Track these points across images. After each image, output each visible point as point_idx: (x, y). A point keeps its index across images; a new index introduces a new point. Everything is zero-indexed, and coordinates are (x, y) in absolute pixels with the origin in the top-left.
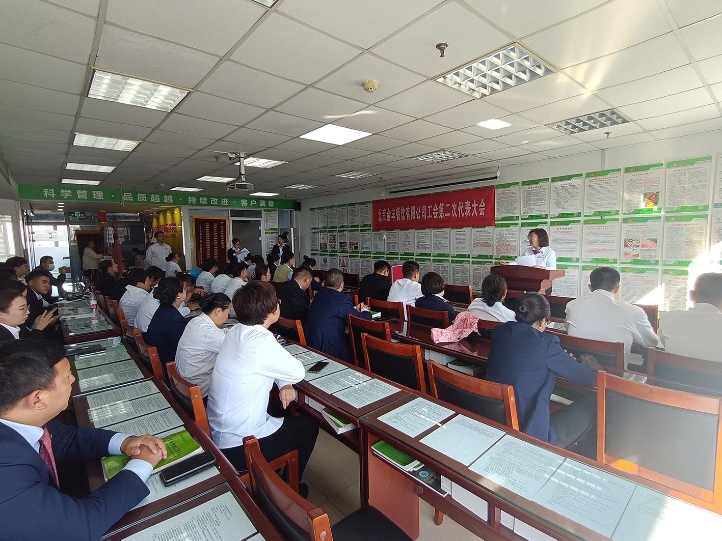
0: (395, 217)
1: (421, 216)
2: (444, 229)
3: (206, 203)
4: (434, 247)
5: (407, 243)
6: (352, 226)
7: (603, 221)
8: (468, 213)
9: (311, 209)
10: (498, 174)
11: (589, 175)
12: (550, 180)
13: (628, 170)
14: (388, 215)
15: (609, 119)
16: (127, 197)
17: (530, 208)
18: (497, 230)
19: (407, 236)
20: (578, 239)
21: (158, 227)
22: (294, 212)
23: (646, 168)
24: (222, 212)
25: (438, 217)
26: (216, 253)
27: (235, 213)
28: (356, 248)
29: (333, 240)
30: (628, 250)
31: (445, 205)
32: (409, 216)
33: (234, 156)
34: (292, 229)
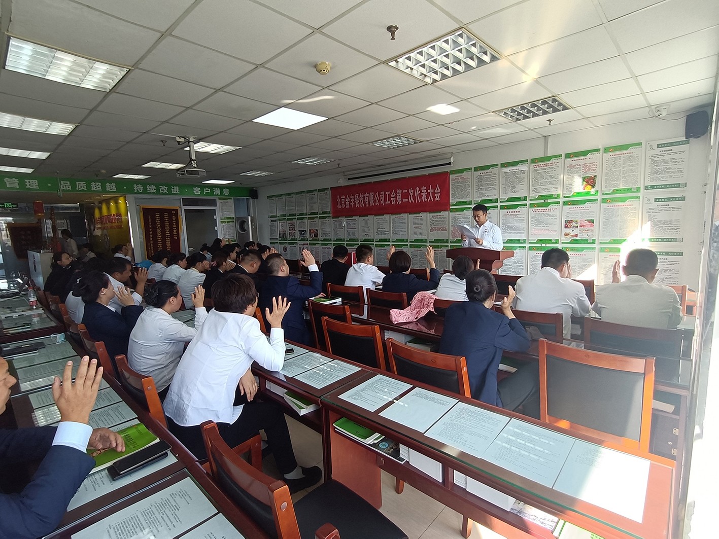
0: (354, 204)
1: (379, 202)
2: (402, 215)
3: (155, 191)
4: (393, 232)
5: (366, 230)
6: (312, 214)
7: (547, 205)
8: (424, 199)
9: (268, 197)
10: (452, 160)
11: (533, 161)
12: (499, 165)
13: (568, 156)
14: (346, 202)
15: (550, 106)
16: (65, 186)
17: (482, 193)
18: (452, 214)
19: (366, 222)
20: (525, 222)
21: (101, 218)
22: (251, 201)
23: (585, 153)
24: (172, 200)
25: (396, 203)
26: (168, 244)
27: (187, 202)
28: (316, 235)
29: (292, 228)
30: (569, 230)
31: (402, 191)
32: (368, 203)
33: (182, 140)
34: (249, 217)
